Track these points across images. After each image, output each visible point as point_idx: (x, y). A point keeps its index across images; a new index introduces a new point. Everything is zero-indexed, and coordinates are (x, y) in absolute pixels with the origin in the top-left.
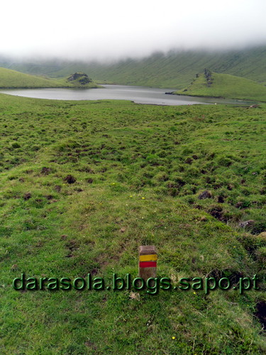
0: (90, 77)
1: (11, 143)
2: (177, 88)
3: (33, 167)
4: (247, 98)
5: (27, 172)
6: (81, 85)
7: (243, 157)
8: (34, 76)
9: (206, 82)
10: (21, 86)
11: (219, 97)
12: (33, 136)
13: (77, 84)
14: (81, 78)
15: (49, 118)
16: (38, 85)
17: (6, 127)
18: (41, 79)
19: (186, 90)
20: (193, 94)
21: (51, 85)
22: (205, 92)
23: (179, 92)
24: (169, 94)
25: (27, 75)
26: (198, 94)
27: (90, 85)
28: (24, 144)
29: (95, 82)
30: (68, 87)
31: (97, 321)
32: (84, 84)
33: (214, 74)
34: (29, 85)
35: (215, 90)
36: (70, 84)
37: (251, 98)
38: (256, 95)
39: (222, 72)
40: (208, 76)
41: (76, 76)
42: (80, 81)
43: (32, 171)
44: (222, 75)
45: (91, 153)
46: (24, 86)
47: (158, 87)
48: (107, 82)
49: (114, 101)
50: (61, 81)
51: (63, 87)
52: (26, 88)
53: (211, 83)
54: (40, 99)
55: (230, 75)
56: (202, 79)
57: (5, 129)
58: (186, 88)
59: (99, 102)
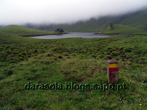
0: (63, 30)
1: (34, 51)
2: (99, 32)
3: (44, 55)
4: (129, 33)
5: (41, 56)
6: (60, 33)
7: (136, 48)
8: (42, 31)
9: (111, 28)
10: (37, 35)
11: (117, 34)
12: (42, 48)
13: (58, 32)
14: (60, 30)
15: (48, 43)
16: (43, 34)
17: (32, 46)
18: (44, 32)
19: (103, 32)
20: (106, 33)
21: (48, 34)
22: (111, 32)
23: (100, 33)
24: (96, 34)
25: (39, 31)
26: (108, 33)
27: (63, 33)
28: (39, 51)
29: (65, 32)
30: (55, 34)
31: (88, 100)
32: (61, 32)
33: (114, 25)
34: (40, 34)
35: (115, 31)
36: (56, 33)
37: (131, 33)
38: (133, 32)
39: (117, 24)
40: (111, 26)
41: (58, 30)
42: (60, 31)
43: (43, 56)
44: (117, 25)
45: (68, 51)
46: (38, 35)
47: (91, 32)
48: (70, 31)
49: (73, 38)
50: (52, 32)
51: (53, 34)
52: (39, 35)
53: (113, 28)
54: (44, 39)
55: (120, 25)
56: (109, 27)
57: (31, 47)
58: (103, 31)
59: (68, 39)
